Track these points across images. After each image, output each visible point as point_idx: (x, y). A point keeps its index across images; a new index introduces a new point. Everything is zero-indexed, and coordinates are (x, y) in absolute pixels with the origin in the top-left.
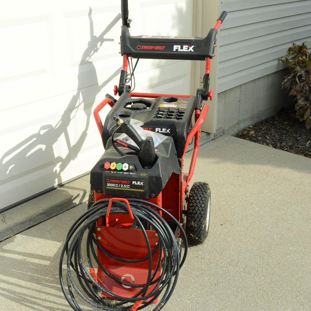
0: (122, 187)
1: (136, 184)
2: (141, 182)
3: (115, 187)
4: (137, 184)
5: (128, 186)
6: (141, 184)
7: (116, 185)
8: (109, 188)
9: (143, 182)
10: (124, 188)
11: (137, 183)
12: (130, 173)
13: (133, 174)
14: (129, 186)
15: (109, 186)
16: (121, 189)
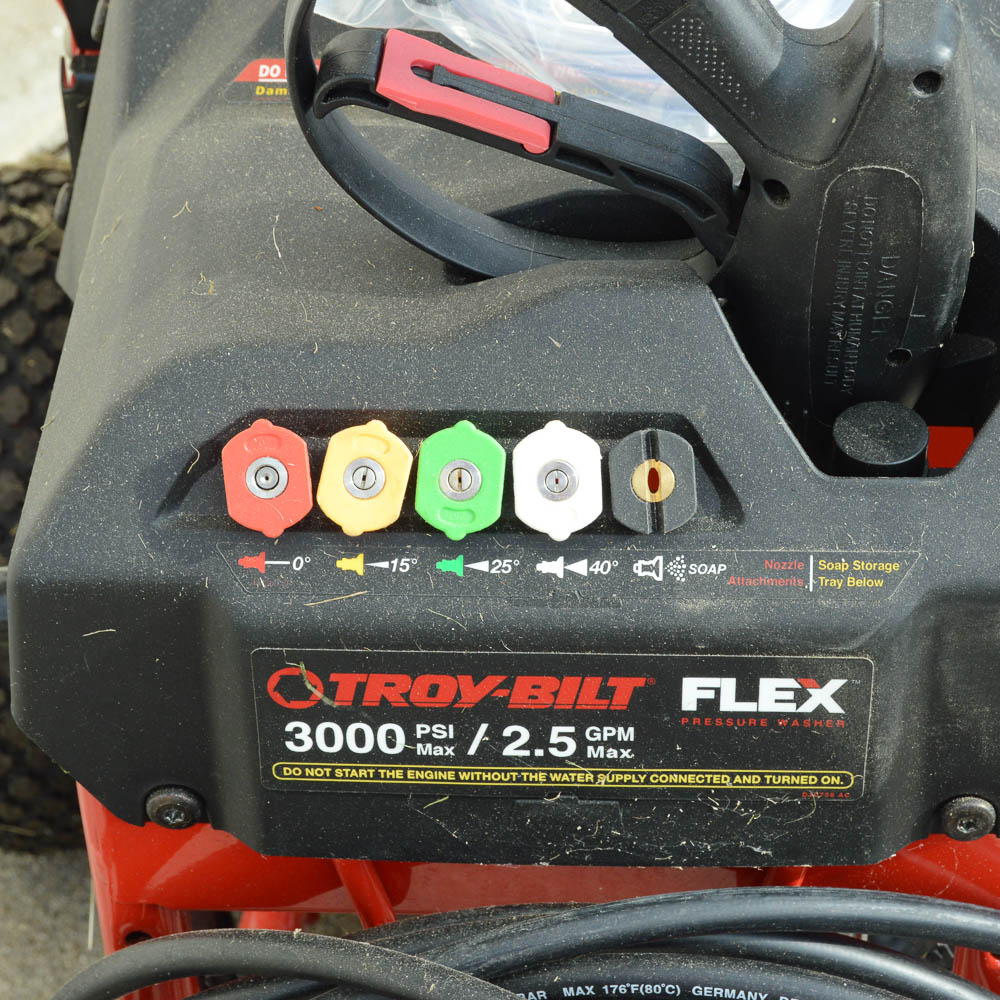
0: (509, 751)
1: (729, 703)
2: (813, 674)
3: (408, 757)
4: (748, 707)
5: (613, 742)
6: (808, 707)
7: (421, 730)
8: (316, 773)
9: (835, 684)
10: (549, 760)
11: (748, 692)
12: (627, 562)
13: (678, 568)
14: (628, 734)
15: (315, 754)
16: (494, 777)
